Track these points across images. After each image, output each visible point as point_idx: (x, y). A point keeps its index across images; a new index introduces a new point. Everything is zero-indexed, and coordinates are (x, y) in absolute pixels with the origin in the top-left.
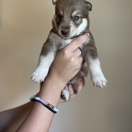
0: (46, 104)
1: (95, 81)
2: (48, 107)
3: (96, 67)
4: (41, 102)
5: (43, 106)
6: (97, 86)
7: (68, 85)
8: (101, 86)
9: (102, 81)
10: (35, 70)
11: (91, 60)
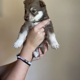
0: (24, 60)
1: (53, 46)
2: (25, 61)
3: (53, 38)
4: (20, 59)
5: (22, 61)
6: (54, 48)
7: (38, 48)
8: (56, 48)
9: (57, 45)
10: (16, 41)
11: (50, 34)
